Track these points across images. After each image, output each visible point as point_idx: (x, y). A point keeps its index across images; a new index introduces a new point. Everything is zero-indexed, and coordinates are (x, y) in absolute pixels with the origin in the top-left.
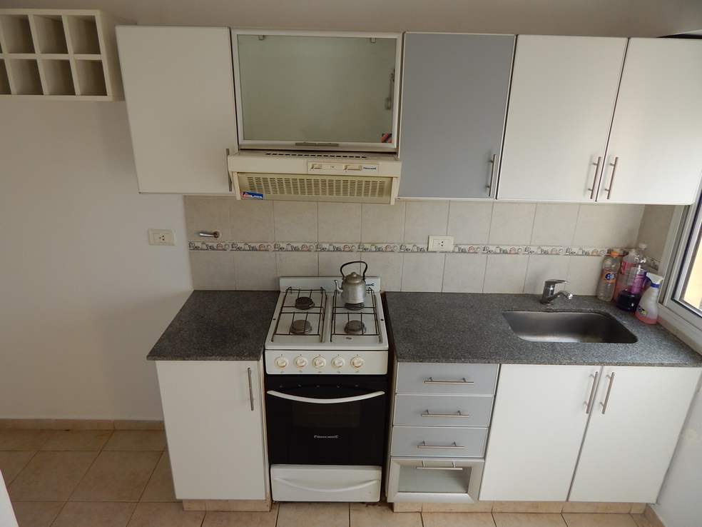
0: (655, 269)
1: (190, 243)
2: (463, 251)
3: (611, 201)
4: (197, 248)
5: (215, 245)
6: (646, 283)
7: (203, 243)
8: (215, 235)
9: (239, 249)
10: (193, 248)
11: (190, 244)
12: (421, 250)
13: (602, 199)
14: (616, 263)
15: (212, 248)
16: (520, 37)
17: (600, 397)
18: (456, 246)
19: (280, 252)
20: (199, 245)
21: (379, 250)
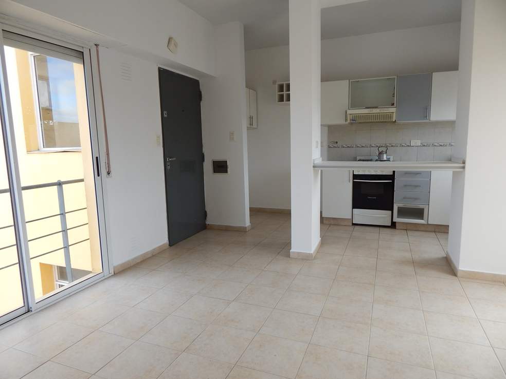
2: (424, 146)
4: (330, 147)
5: (336, 146)
7: (332, 145)
8: (337, 143)
9: (344, 147)
11: (328, 146)
12: (408, 146)
16: (433, 73)
18: (421, 144)
21: (393, 146)
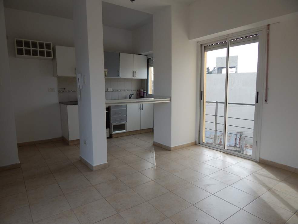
0: (144, 91)
1: (59, 91)
2: (114, 91)
3: (136, 78)
4: (60, 92)
5: (64, 91)
6: (144, 93)
7: (62, 91)
8: (65, 89)
9: (70, 92)
10: (59, 92)
13: (135, 78)
16: (120, 54)
17: (142, 108)
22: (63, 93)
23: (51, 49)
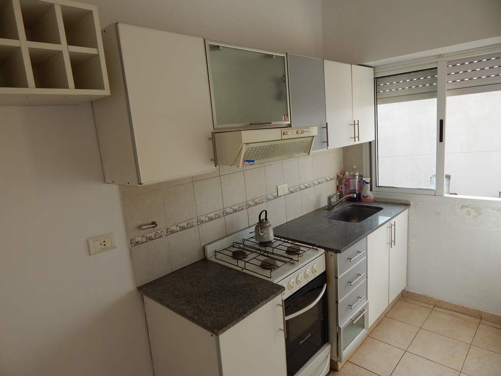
1: (131, 241)
2: (292, 192)
4: (137, 243)
5: (152, 235)
7: (143, 236)
8: (154, 224)
9: (172, 232)
10: (134, 243)
12: (275, 198)
14: (342, 181)
15: (150, 239)
18: (289, 189)
19: (202, 225)
20: (139, 239)
21: (256, 204)
22: (150, 242)
23: (95, 46)
